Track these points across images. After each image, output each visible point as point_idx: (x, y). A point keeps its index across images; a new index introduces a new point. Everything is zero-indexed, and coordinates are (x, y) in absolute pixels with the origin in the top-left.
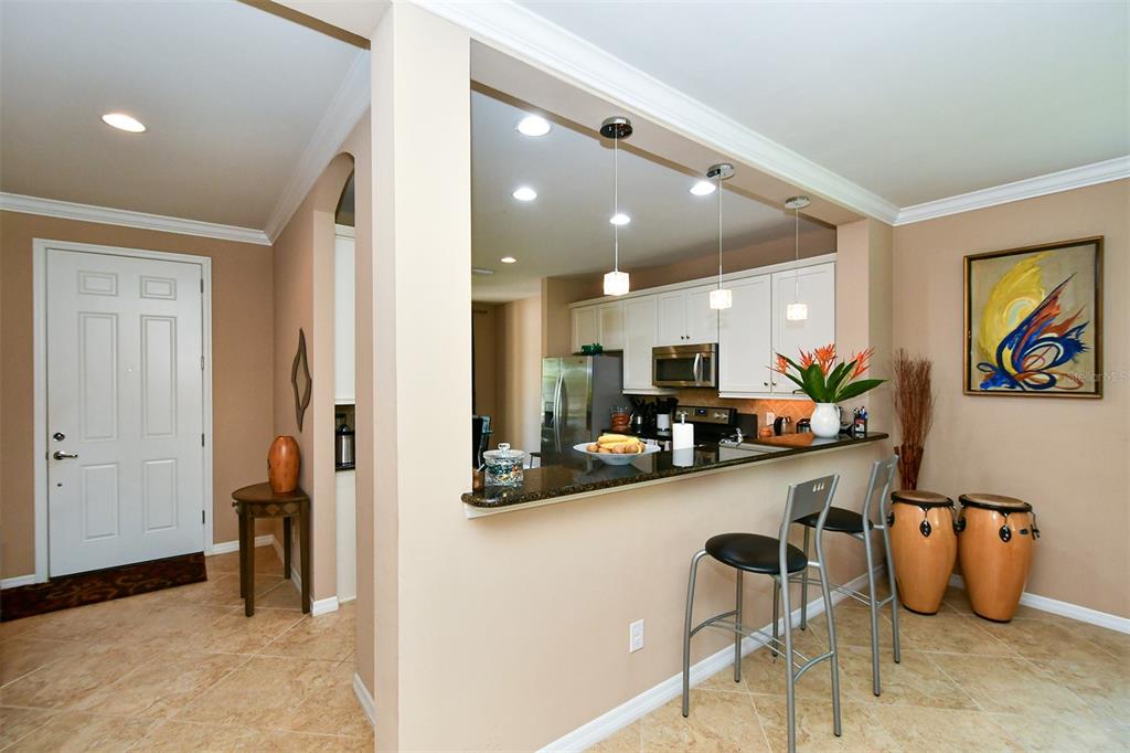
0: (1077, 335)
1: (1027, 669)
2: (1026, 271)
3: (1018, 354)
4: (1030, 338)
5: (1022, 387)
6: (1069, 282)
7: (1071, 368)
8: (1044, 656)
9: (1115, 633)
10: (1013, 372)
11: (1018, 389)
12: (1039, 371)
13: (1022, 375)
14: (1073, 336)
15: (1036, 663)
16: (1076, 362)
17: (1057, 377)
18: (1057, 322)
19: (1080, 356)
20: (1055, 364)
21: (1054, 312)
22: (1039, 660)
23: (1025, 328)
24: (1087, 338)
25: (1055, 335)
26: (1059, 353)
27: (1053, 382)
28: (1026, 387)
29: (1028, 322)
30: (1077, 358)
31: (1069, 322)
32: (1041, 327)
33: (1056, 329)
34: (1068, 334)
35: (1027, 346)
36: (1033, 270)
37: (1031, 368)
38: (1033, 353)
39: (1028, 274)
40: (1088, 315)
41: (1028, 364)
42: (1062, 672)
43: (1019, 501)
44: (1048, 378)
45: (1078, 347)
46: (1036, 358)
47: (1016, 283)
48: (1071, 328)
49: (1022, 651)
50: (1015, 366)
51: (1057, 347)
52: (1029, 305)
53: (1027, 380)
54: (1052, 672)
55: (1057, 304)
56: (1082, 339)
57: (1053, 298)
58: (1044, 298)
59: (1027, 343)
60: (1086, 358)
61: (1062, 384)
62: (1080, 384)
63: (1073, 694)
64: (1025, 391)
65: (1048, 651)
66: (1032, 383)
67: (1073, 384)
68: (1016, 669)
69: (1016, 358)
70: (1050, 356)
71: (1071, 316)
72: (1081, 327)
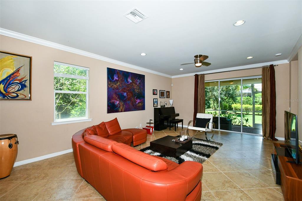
0: (25, 83)
1: (28, 183)
2: (9, 60)
3: (6, 86)
4: (10, 81)
5: (7, 97)
6: (22, 67)
7: (23, 92)
8: (28, 177)
9: (35, 162)
10: (4, 92)
11: (6, 98)
12: (13, 93)
13: (7, 94)
14: (24, 83)
15: (28, 180)
16: (24, 90)
17: (19, 94)
18: (19, 78)
19: (25, 89)
20: (18, 90)
21: (18, 75)
22: (28, 179)
23: (8, 78)
24: (27, 84)
25: (19, 82)
26: (19, 87)
27: (18, 96)
28: (9, 98)
29: (10, 76)
30: (24, 89)
31: (22, 78)
32: (14, 79)
33: (19, 80)
34: (22, 82)
35: (9, 84)
36: (12, 60)
37: (10, 91)
38: (11, 87)
39: (10, 61)
40: (28, 78)
41: (9, 90)
42: (35, 178)
43: (13, 134)
44: (16, 95)
45: (25, 86)
46: (12, 88)
47: (6, 63)
48: (23, 80)
49: (22, 180)
50: (5, 90)
51: (19, 86)
52: (11, 71)
53: (9, 95)
54: (34, 179)
55: (19, 73)
56: (26, 84)
57: (18, 71)
58: (15, 70)
59: (9, 83)
60: (27, 89)
61: (20, 97)
62: (26, 97)
63: (43, 180)
64: (8, 99)
65: (27, 175)
66: (10, 96)
67: (24, 97)
68: (25, 185)
69: (5, 88)
70: (17, 88)
71: (23, 77)
72: (26, 81)
